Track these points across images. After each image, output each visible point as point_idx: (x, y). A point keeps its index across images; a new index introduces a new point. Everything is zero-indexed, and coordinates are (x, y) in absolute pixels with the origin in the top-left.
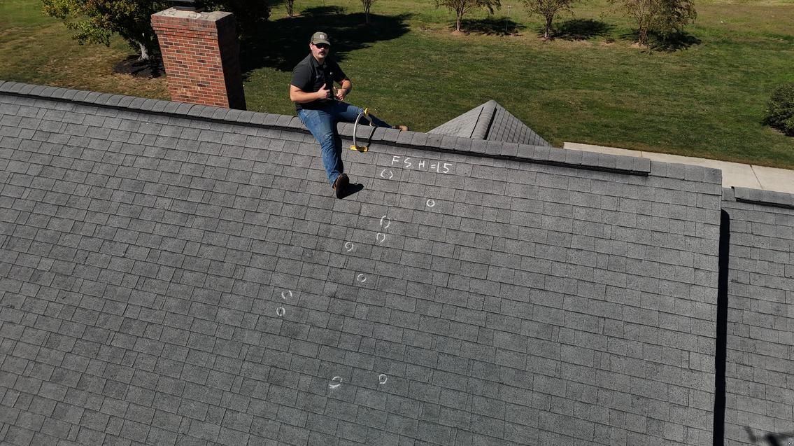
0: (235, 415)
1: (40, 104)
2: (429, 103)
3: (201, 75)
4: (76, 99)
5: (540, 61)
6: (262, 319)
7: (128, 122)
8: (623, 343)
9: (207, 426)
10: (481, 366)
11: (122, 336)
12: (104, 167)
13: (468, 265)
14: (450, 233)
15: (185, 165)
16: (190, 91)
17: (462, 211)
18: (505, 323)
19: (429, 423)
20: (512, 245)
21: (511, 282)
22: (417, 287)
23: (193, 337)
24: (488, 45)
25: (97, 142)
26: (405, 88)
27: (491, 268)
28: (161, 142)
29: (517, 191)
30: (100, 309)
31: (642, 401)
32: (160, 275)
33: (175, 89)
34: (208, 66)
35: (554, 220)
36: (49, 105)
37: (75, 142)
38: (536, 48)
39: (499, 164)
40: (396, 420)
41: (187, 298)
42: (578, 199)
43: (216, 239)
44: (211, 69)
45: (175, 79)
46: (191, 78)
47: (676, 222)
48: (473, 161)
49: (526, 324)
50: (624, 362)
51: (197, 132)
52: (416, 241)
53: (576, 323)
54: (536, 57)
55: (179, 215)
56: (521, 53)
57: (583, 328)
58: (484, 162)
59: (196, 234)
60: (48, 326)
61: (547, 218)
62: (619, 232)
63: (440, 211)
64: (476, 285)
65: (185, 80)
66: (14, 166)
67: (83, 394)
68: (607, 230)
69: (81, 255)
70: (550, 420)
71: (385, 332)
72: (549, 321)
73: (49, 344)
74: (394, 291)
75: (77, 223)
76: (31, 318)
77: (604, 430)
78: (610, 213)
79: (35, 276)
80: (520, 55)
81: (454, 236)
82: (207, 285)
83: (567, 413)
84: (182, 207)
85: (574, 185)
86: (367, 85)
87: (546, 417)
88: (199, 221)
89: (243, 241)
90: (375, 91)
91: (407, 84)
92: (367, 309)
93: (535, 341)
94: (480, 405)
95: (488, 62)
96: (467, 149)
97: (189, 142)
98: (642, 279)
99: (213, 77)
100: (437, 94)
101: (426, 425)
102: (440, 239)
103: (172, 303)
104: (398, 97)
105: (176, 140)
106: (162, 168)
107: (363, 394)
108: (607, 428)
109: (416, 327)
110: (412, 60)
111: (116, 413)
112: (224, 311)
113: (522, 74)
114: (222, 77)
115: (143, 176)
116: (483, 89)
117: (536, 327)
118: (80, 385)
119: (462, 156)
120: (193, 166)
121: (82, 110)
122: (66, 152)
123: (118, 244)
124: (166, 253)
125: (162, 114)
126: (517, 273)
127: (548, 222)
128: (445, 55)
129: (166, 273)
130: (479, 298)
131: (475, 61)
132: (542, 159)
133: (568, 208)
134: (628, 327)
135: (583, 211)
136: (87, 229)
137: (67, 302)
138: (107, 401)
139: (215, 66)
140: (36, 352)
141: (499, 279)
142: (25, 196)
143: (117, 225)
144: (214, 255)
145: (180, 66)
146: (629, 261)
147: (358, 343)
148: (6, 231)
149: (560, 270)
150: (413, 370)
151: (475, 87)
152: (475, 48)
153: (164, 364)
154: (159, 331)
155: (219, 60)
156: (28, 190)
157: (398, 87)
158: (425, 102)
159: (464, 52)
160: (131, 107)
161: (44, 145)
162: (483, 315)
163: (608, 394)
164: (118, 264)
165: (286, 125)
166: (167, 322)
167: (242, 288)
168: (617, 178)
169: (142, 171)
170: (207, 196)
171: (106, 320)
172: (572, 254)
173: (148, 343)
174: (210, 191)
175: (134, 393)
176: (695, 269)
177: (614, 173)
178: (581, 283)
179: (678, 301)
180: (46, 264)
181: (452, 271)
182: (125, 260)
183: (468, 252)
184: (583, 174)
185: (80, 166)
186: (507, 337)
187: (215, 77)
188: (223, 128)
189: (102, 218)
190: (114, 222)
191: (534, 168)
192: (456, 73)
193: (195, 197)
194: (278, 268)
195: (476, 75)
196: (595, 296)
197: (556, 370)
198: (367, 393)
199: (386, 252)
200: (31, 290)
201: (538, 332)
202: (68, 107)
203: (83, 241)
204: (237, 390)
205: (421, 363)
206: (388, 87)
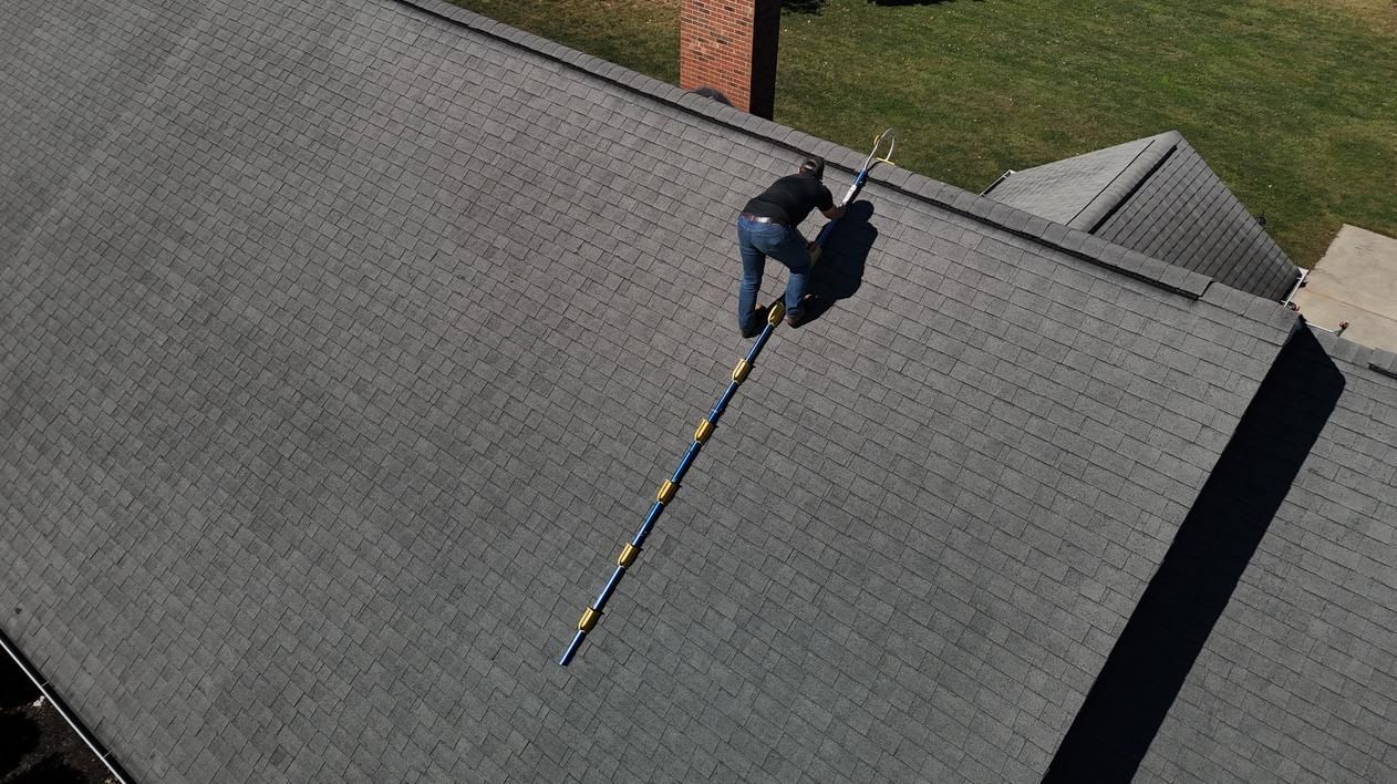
0: (645, 441)
1: (527, 58)
2: (1112, 104)
3: (724, 28)
4: (565, 59)
5: (1373, 58)
6: (694, 355)
7: (612, 99)
8: (1077, 484)
9: (616, 444)
10: (907, 464)
11: (557, 334)
12: (577, 147)
13: (934, 353)
14: (926, 311)
15: (660, 164)
16: (706, 47)
17: (950, 289)
18: (952, 426)
19: (832, 505)
20: (993, 343)
21: (976, 384)
22: (868, 364)
23: (624, 355)
24: (1278, 9)
25: (576, 116)
26: (1079, 68)
27: (958, 364)
28: (642, 131)
29: (1025, 281)
30: (542, 302)
31: (1072, 549)
32: (607, 282)
33: (688, 40)
34: (736, 16)
35: (1056, 326)
36: (536, 61)
37: (554, 112)
38: (1378, 30)
39: (1016, 243)
40: (799, 492)
41: (628, 312)
42: (1096, 308)
43: (672, 257)
44: (738, 22)
45: (691, 27)
46: (711, 28)
47: (1206, 364)
48: (986, 232)
49: (974, 434)
50: (1070, 505)
51: (682, 127)
52: (883, 312)
53: (1031, 449)
54: (1367, 48)
55: (640, 221)
56: (1340, 35)
57: (1038, 456)
58: (999, 235)
59: (651, 245)
60: (493, 306)
61: (1049, 321)
62: (1132, 361)
63: (924, 283)
64: (934, 378)
65: (702, 30)
66: (489, 126)
67: (512, 382)
68: (1116, 353)
69: (537, 241)
70: (961, 540)
71: (816, 403)
72: (1002, 438)
73: (488, 324)
74: (840, 361)
75: (539, 205)
76: (479, 294)
77: (1017, 566)
78: (1128, 334)
79: (489, 253)
80: (1337, 38)
81: (929, 317)
82: (650, 304)
83: (982, 538)
84: (645, 213)
85: (1099, 290)
86: (1013, 52)
87: (958, 535)
88: (660, 232)
89: (698, 266)
90: (1024, 65)
91: (1086, 60)
92: (805, 373)
93: (978, 455)
94: (892, 502)
95: (1262, 43)
96: (983, 216)
97: (671, 138)
98: (1132, 421)
99: (738, 32)
100: (1135, 89)
101: (828, 506)
102: (913, 317)
103: (612, 313)
104: (1059, 84)
105: (657, 133)
106: (635, 162)
107: (774, 457)
108: (1020, 565)
109: (851, 406)
110: (1114, 17)
111: (536, 408)
112: (661, 337)
113: (1320, 78)
114: (750, 35)
115: (615, 167)
116: (1227, 95)
117: (985, 440)
118: (511, 373)
119: (975, 222)
120: (667, 167)
121: (569, 75)
122: (544, 121)
123: (573, 238)
124: (617, 260)
125: (651, 97)
126: (987, 376)
127: (1048, 326)
128: (1183, 16)
129: (613, 281)
130: (933, 393)
131: (1238, 37)
132: (1071, 248)
133: (1079, 316)
134: (1091, 469)
135: (1096, 324)
136: (547, 214)
137: (512, 286)
138: (532, 393)
139: (744, 19)
140: (476, 328)
141: (963, 378)
142: (494, 163)
143: (576, 217)
144: (665, 273)
145: (701, 10)
146: (1126, 396)
147: (785, 406)
148: (470, 197)
149: (1038, 385)
150: (832, 449)
151: (1215, 88)
152: (1248, 11)
153: (590, 374)
154: (593, 339)
155: (751, 11)
156: (499, 156)
157: (1067, 64)
158: (1105, 100)
159: (1223, 16)
160: (620, 81)
161: (524, 107)
162: (930, 413)
163: (1037, 532)
164: (569, 259)
165: (781, 140)
166: (602, 333)
167: (685, 316)
168: (1155, 294)
169: (615, 161)
170: (675, 205)
171: (546, 315)
172: (1062, 372)
173: (580, 348)
174: (678, 201)
175: (557, 394)
176: (1204, 426)
177: (1155, 286)
178: (1057, 406)
179: (1164, 456)
180: (502, 242)
181: (911, 356)
182: (576, 257)
183: (940, 338)
184: (1116, 279)
185: (554, 140)
186: (948, 442)
187: (742, 34)
188: (711, 129)
189: (562, 205)
190: (575, 213)
191: (1057, 258)
192: (1190, 54)
193: (662, 205)
194: (725, 306)
195: (1227, 65)
196: (1065, 425)
197: (989, 492)
198: (779, 457)
199: (847, 316)
200: (484, 265)
201: (984, 448)
202: (555, 68)
203: (542, 226)
204: (652, 418)
205: (844, 444)
206: (1048, 62)
